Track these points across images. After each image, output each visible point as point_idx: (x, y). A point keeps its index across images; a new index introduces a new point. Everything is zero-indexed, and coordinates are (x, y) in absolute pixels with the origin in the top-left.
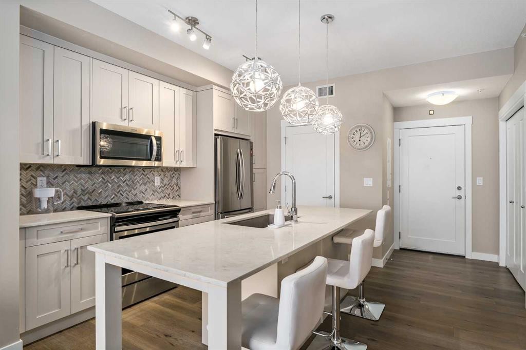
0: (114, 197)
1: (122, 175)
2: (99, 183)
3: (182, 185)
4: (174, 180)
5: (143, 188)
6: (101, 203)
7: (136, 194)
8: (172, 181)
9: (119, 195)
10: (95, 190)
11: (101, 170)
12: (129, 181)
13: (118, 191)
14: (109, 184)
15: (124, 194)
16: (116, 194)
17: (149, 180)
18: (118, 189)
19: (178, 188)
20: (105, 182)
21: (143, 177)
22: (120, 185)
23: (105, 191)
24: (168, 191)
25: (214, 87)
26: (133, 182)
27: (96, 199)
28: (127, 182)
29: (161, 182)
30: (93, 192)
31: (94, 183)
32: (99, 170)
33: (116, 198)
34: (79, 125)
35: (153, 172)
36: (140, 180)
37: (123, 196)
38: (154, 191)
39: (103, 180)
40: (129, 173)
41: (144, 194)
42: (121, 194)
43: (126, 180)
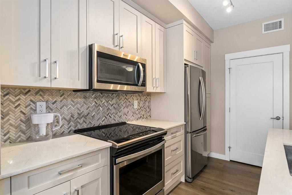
0: (104, 119)
1: (111, 99)
2: (92, 107)
3: (152, 107)
4: (147, 103)
5: (126, 110)
6: (94, 125)
7: (121, 115)
8: (145, 104)
9: (108, 117)
10: (89, 113)
11: (94, 95)
12: (116, 104)
13: (107, 113)
14: (100, 108)
15: (112, 117)
16: (106, 116)
17: (130, 104)
18: (107, 112)
19: (149, 110)
20: (97, 105)
21: (125, 101)
22: (109, 108)
23: (98, 114)
24: (143, 113)
25: (184, 22)
26: (118, 105)
27: (90, 122)
28: (114, 105)
29: (138, 105)
30: (87, 115)
31: (89, 107)
32: (93, 95)
33: (106, 120)
34: (77, 47)
35: (132, 97)
36: (124, 104)
37: (111, 118)
38: (133, 113)
39: (96, 104)
40: (116, 97)
41: (127, 116)
42: (110, 116)
43: (113, 104)
